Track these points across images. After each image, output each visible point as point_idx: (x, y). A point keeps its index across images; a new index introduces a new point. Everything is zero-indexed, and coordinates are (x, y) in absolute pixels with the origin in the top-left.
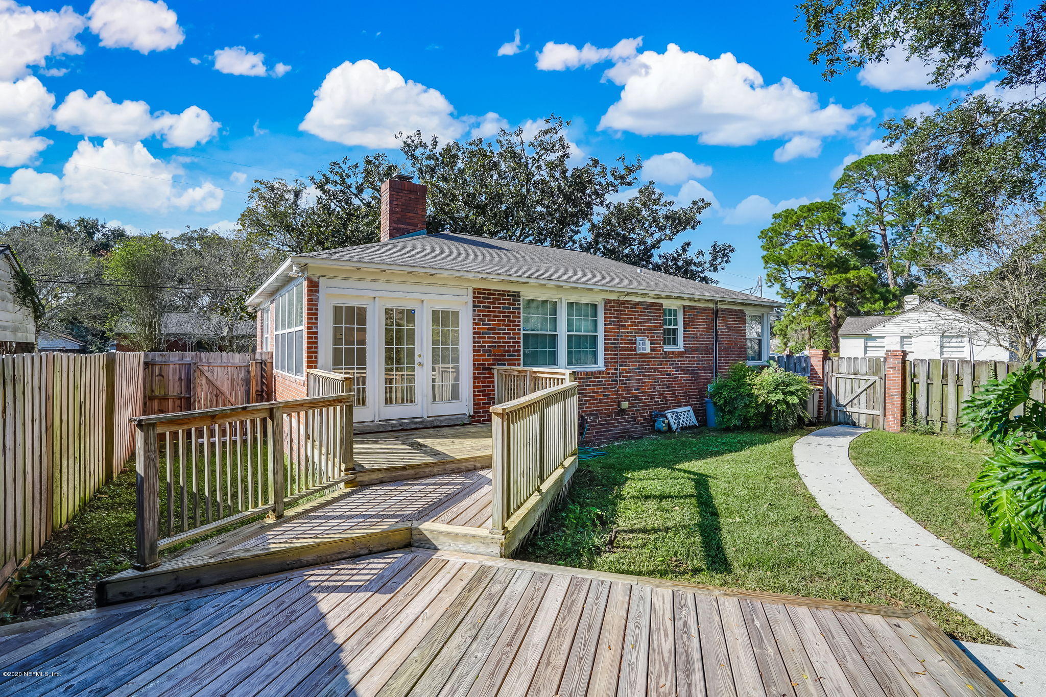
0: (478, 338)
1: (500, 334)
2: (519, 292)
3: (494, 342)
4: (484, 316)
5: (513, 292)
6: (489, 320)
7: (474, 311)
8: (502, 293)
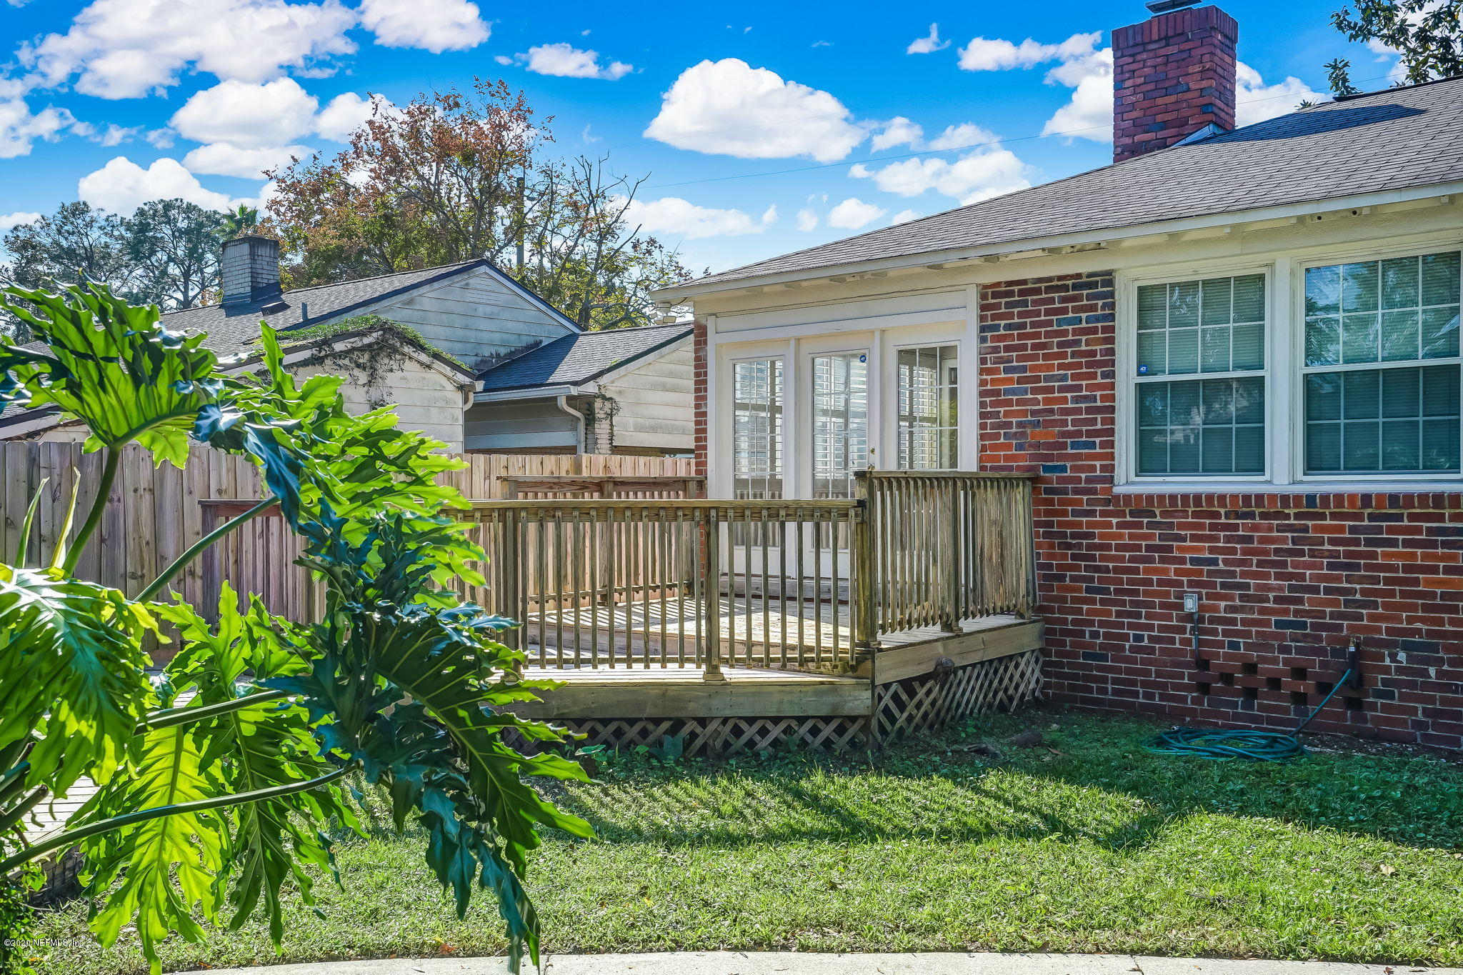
0: (993, 404)
1: (1051, 390)
2: (1110, 273)
3: (1034, 413)
4: (1007, 349)
5: (1090, 275)
6: (1019, 359)
7: (983, 340)
8: (1056, 285)
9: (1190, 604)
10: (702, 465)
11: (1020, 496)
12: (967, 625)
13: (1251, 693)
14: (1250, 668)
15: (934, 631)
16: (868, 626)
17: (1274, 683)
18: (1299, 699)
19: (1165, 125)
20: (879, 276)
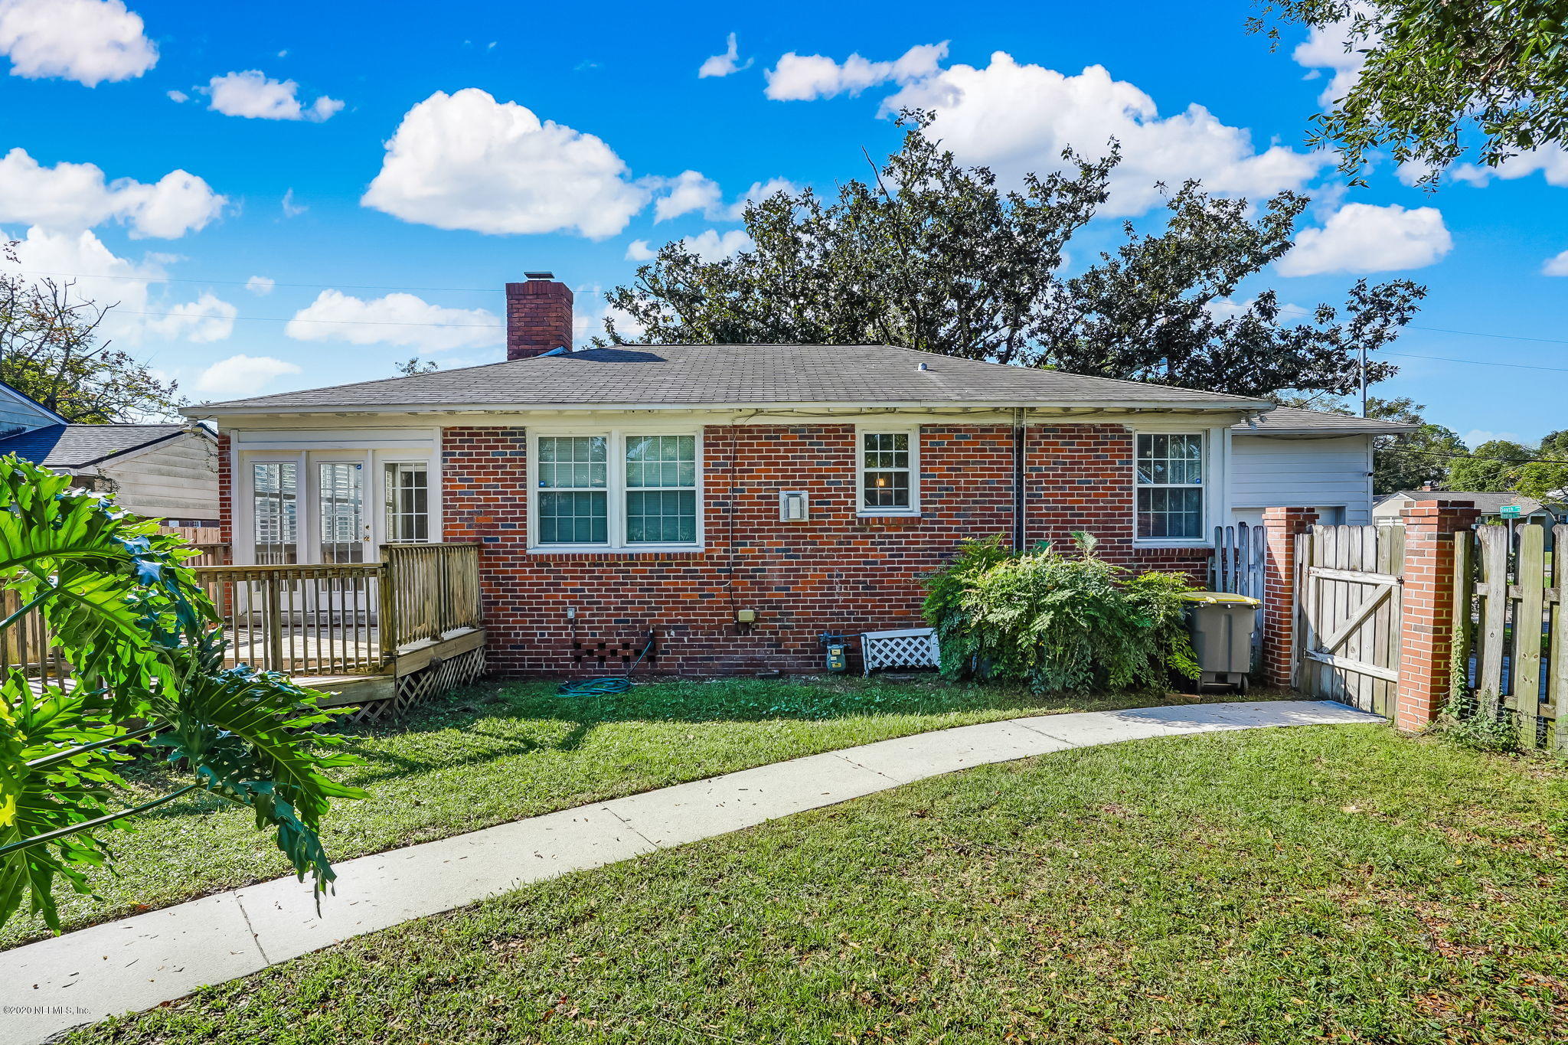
0: (452, 500)
1: (489, 493)
2: (523, 428)
3: (478, 506)
4: (461, 467)
5: (512, 428)
6: (469, 474)
7: (445, 461)
9: (571, 614)
11: (473, 555)
12: (446, 636)
13: (602, 659)
14: (602, 646)
15: (426, 642)
16: (390, 643)
17: (614, 652)
18: (626, 659)
20: (372, 415)
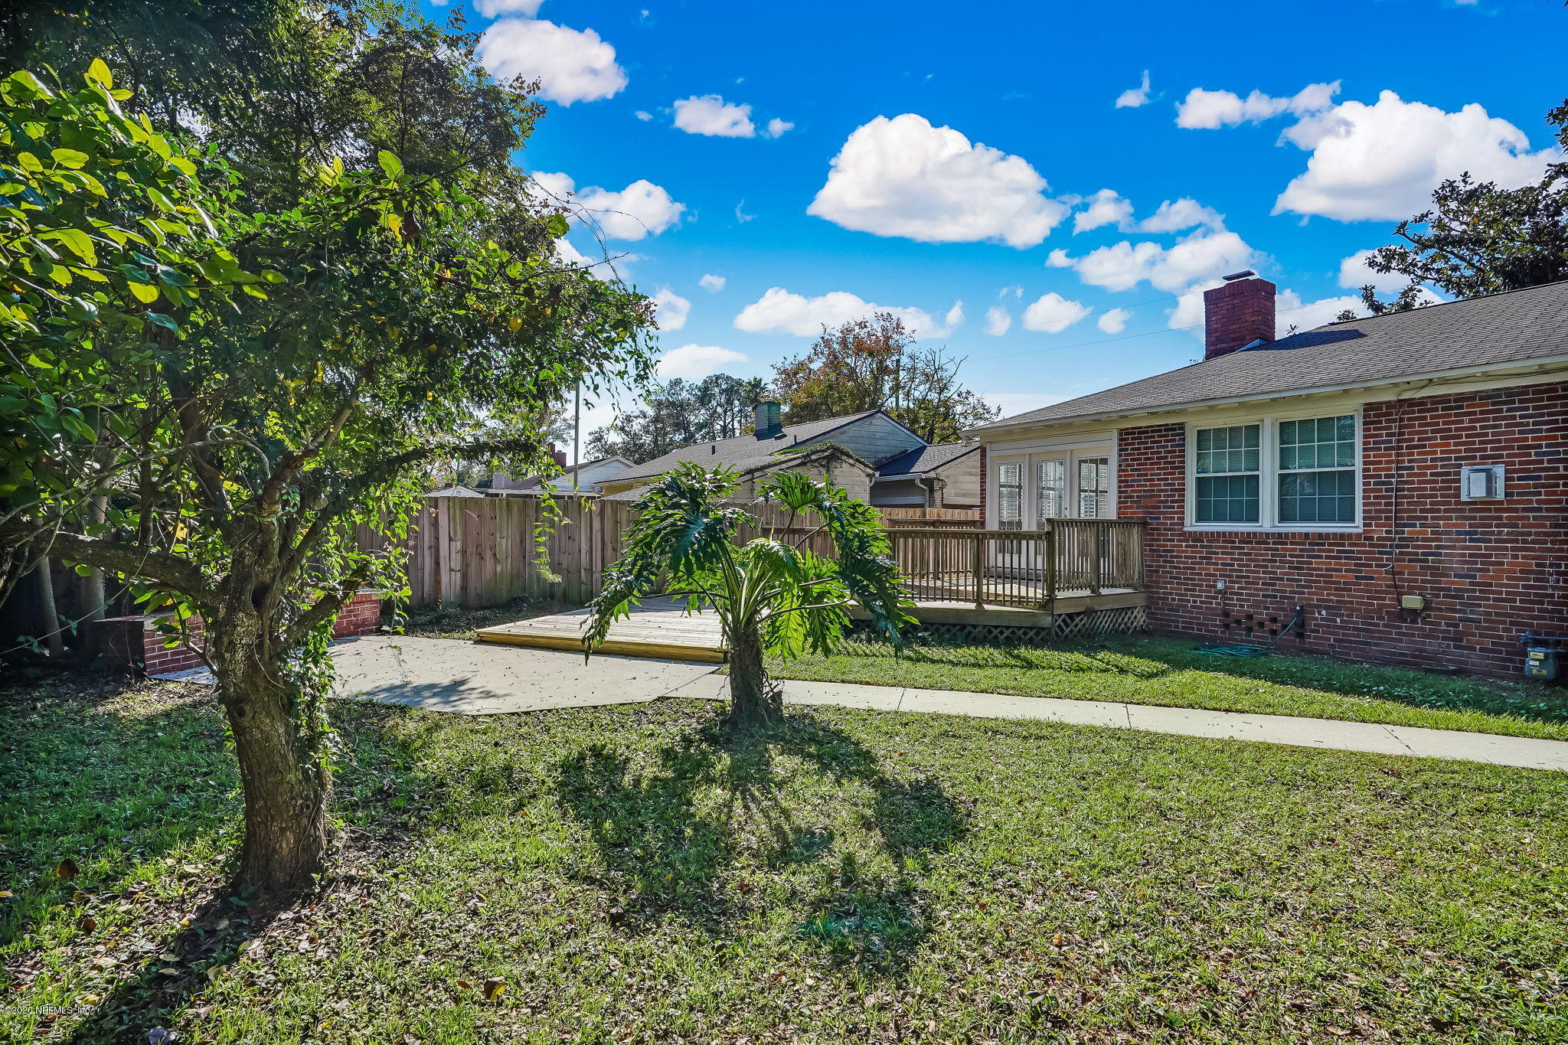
0: (1125, 487)
1: (1153, 480)
2: (1183, 423)
3: (1145, 491)
4: (1132, 460)
5: (1173, 425)
6: (1138, 465)
7: (1121, 456)
8: (1156, 429)
9: (1220, 585)
10: (983, 513)
11: (1135, 532)
12: (1104, 591)
13: (1250, 629)
14: (1250, 617)
15: (1087, 592)
16: (1051, 590)
17: (1261, 625)
18: (1274, 632)
19: (1234, 340)
20: (1070, 425)
